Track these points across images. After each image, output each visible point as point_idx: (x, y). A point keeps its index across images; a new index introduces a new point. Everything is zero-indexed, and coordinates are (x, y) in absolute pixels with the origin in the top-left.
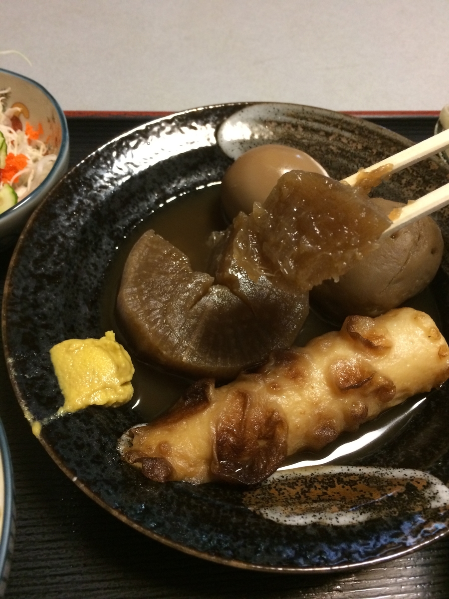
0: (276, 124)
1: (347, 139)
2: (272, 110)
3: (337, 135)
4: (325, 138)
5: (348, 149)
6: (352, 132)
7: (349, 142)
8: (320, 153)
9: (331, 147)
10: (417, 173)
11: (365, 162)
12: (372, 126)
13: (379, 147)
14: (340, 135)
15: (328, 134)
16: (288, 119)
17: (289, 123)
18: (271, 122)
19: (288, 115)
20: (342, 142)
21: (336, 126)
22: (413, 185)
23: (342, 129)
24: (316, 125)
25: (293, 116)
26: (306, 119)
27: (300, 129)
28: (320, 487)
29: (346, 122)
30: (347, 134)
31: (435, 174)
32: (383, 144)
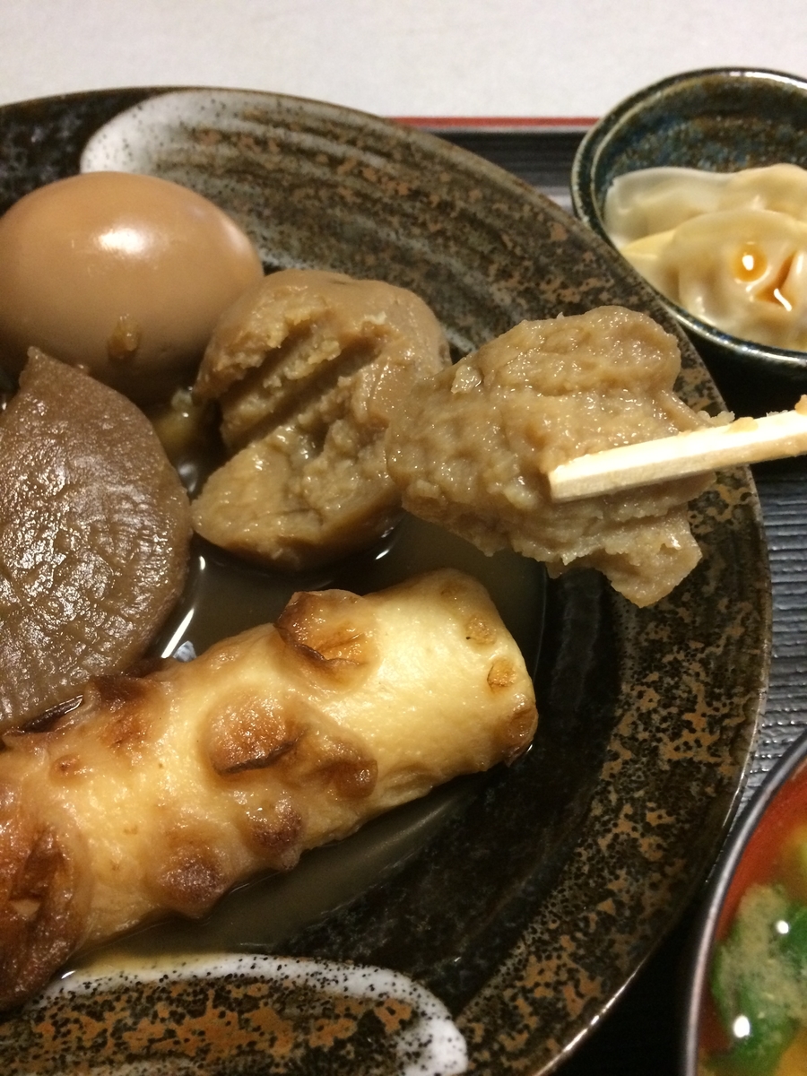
0: (219, 137)
1: (377, 171)
2: (208, 104)
3: (354, 163)
4: (327, 170)
5: (378, 195)
6: (388, 156)
7: (379, 181)
8: (317, 203)
9: (341, 191)
10: (524, 250)
11: (413, 224)
12: (429, 144)
13: (445, 190)
14: (360, 164)
15: (334, 162)
16: (246, 126)
17: (249, 135)
18: (206, 132)
19: (246, 118)
20: (366, 180)
21: (352, 143)
22: (511, 276)
23: (366, 149)
24: (308, 141)
25: (259, 120)
26: (287, 126)
27: (273, 148)
28: (166, 1015)
29: (373, 134)
30: (376, 161)
31: (559, 251)
32: (452, 184)
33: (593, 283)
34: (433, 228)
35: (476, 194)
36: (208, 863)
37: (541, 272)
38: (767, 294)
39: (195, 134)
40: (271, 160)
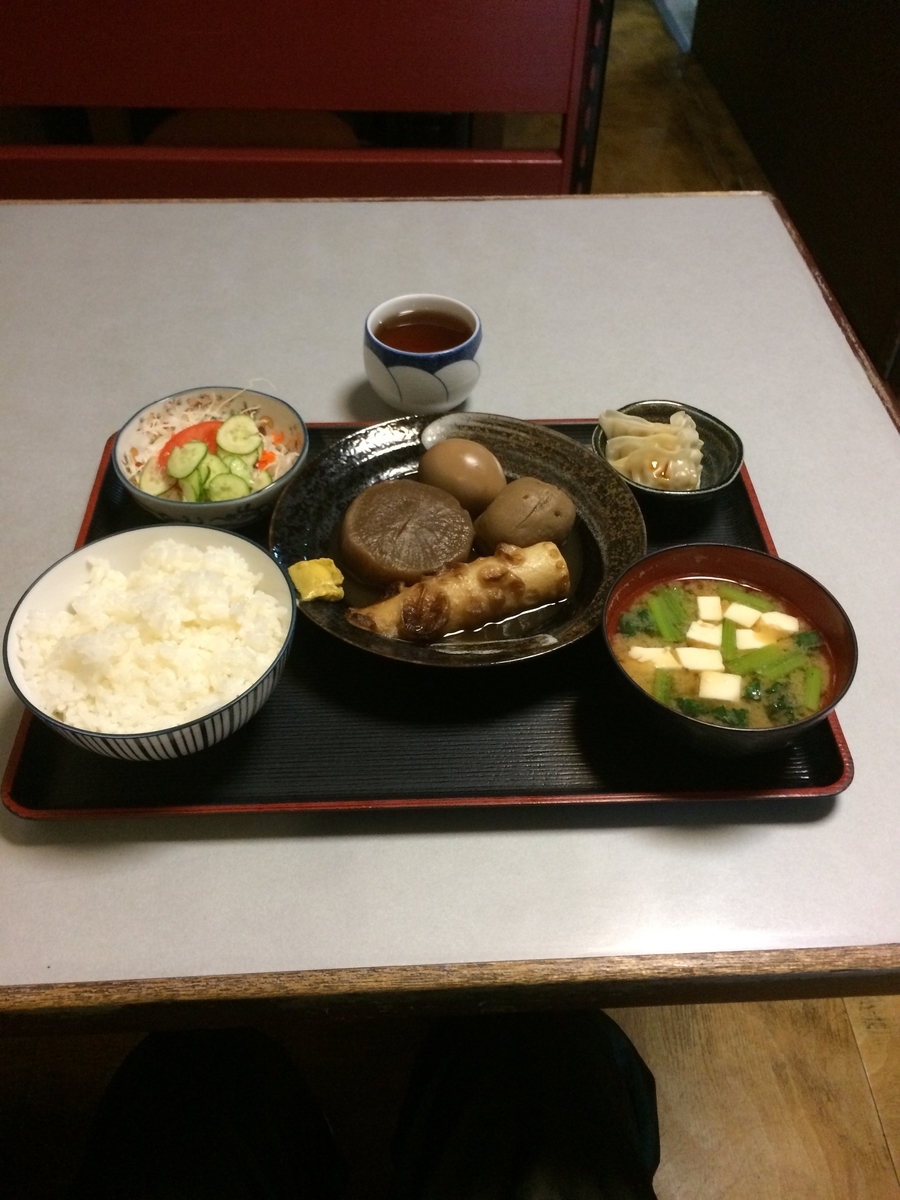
0: (468, 428)
1: (523, 438)
2: (464, 418)
3: (515, 435)
4: (506, 438)
5: (524, 445)
6: (527, 433)
7: (524, 440)
8: (502, 448)
9: (511, 444)
10: (575, 462)
12: (541, 428)
13: (547, 444)
14: (518, 435)
15: (508, 435)
16: (478, 424)
17: (479, 427)
18: (464, 426)
19: (477, 422)
20: (520, 440)
21: (515, 429)
22: (570, 470)
23: (519, 431)
24: (499, 428)
25: (482, 422)
27: (487, 431)
29: (522, 426)
30: (523, 434)
31: (586, 461)
32: (550, 442)
33: (598, 470)
34: (543, 455)
35: (558, 444)
36: (480, 607)
37: (581, 468)
38: (659, 475)
39: (459, 427)
40: (487, 435)
